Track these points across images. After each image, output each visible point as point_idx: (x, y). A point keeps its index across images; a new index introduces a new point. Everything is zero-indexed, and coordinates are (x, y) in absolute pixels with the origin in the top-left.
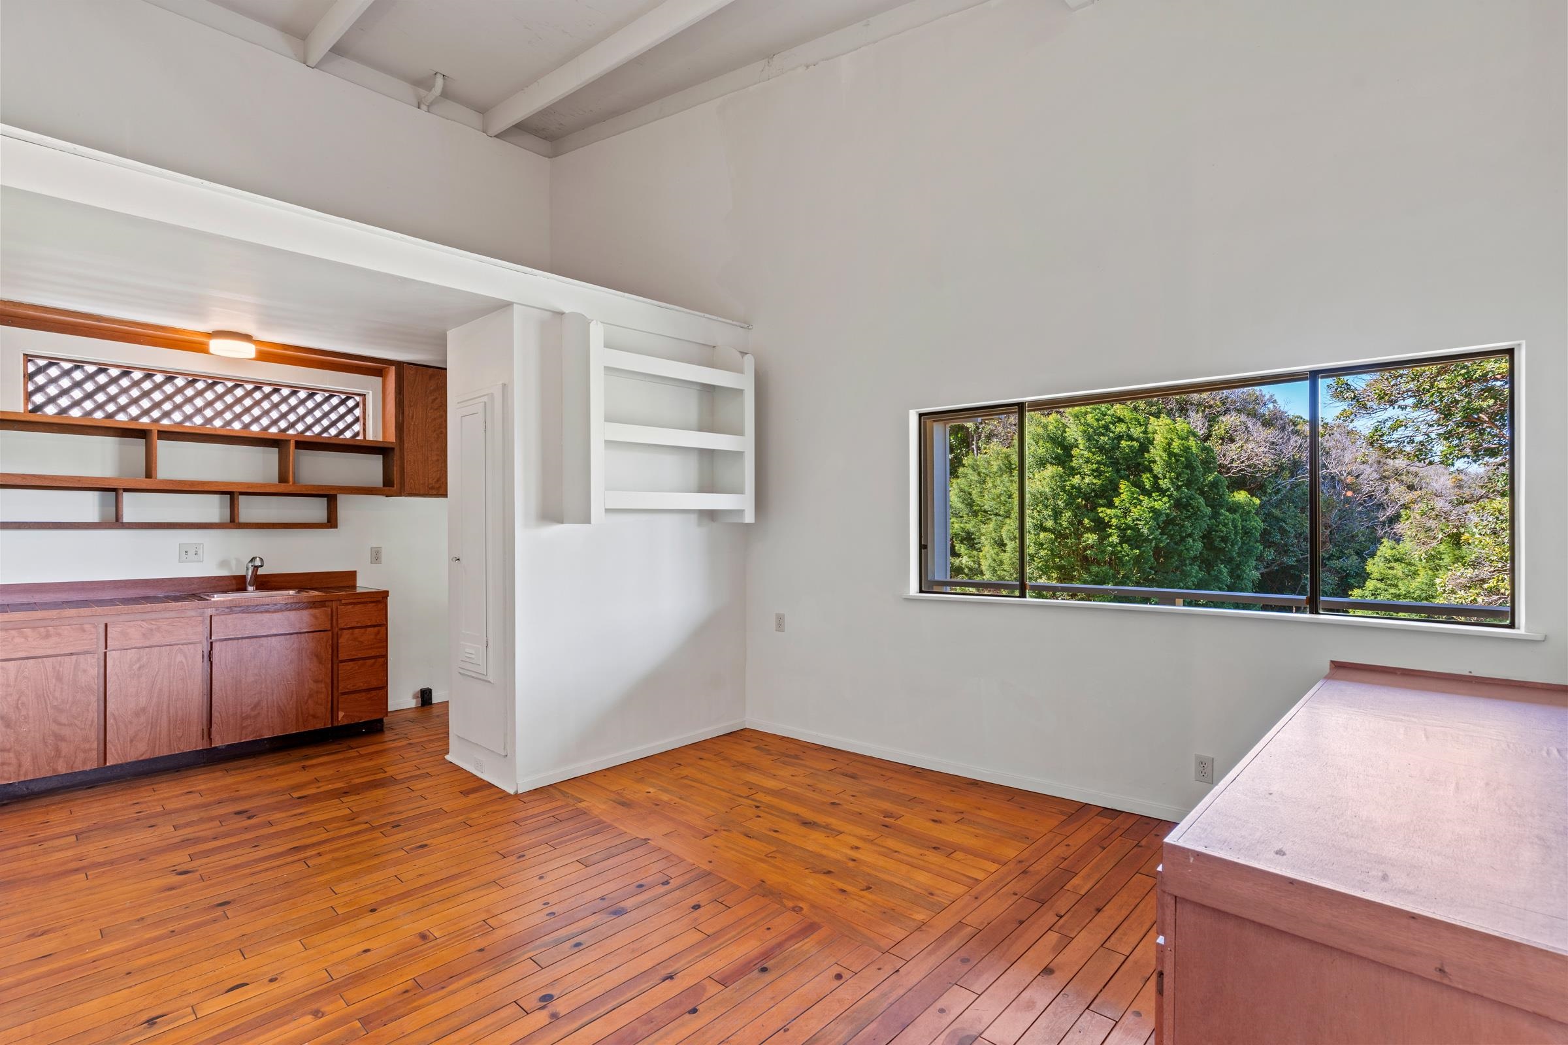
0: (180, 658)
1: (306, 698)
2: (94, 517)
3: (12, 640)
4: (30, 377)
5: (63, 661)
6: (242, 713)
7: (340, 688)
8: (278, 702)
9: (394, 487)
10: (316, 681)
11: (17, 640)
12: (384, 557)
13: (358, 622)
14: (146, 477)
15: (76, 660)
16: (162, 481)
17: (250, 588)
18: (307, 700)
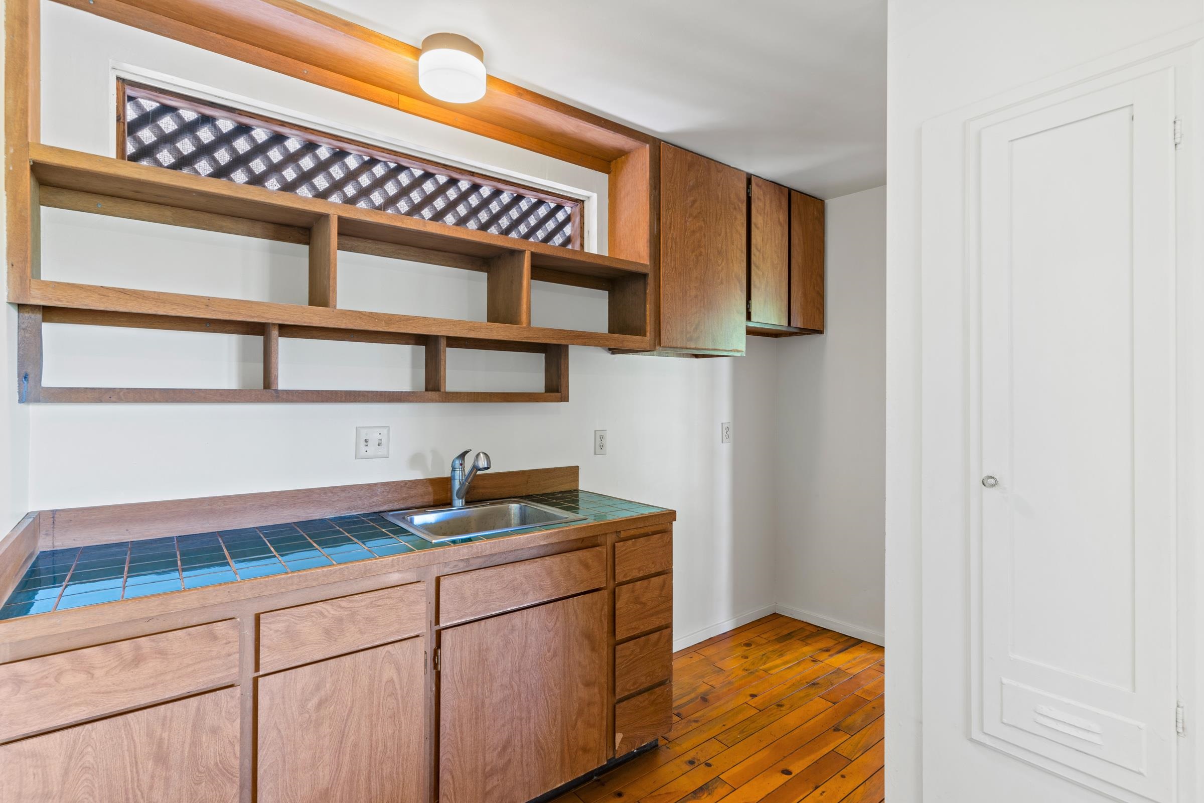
0: (389, 673)
1: (574, 718)
2: (229, 381)
3: (57, 680)
4: (133, 128)
5: (169, 714)
6: (485, 765)
7: (618, 690)
8: (536, 735)
9: (645, 335)
10: (588, 684)
11: (69, 679)
12: (609, 443)
13: (640, 569)
14: (312, 302)
15: (198, 709)
16: (345, 313)
17: (458, 503)
18: (576, 721)
